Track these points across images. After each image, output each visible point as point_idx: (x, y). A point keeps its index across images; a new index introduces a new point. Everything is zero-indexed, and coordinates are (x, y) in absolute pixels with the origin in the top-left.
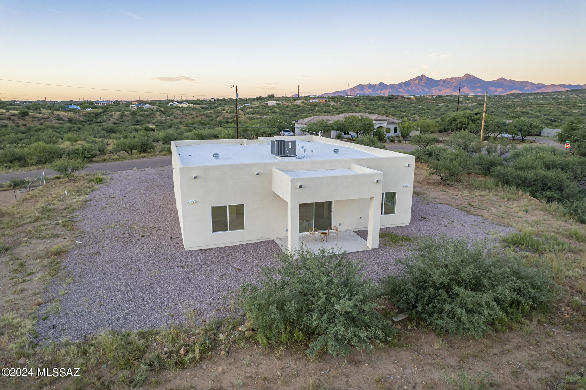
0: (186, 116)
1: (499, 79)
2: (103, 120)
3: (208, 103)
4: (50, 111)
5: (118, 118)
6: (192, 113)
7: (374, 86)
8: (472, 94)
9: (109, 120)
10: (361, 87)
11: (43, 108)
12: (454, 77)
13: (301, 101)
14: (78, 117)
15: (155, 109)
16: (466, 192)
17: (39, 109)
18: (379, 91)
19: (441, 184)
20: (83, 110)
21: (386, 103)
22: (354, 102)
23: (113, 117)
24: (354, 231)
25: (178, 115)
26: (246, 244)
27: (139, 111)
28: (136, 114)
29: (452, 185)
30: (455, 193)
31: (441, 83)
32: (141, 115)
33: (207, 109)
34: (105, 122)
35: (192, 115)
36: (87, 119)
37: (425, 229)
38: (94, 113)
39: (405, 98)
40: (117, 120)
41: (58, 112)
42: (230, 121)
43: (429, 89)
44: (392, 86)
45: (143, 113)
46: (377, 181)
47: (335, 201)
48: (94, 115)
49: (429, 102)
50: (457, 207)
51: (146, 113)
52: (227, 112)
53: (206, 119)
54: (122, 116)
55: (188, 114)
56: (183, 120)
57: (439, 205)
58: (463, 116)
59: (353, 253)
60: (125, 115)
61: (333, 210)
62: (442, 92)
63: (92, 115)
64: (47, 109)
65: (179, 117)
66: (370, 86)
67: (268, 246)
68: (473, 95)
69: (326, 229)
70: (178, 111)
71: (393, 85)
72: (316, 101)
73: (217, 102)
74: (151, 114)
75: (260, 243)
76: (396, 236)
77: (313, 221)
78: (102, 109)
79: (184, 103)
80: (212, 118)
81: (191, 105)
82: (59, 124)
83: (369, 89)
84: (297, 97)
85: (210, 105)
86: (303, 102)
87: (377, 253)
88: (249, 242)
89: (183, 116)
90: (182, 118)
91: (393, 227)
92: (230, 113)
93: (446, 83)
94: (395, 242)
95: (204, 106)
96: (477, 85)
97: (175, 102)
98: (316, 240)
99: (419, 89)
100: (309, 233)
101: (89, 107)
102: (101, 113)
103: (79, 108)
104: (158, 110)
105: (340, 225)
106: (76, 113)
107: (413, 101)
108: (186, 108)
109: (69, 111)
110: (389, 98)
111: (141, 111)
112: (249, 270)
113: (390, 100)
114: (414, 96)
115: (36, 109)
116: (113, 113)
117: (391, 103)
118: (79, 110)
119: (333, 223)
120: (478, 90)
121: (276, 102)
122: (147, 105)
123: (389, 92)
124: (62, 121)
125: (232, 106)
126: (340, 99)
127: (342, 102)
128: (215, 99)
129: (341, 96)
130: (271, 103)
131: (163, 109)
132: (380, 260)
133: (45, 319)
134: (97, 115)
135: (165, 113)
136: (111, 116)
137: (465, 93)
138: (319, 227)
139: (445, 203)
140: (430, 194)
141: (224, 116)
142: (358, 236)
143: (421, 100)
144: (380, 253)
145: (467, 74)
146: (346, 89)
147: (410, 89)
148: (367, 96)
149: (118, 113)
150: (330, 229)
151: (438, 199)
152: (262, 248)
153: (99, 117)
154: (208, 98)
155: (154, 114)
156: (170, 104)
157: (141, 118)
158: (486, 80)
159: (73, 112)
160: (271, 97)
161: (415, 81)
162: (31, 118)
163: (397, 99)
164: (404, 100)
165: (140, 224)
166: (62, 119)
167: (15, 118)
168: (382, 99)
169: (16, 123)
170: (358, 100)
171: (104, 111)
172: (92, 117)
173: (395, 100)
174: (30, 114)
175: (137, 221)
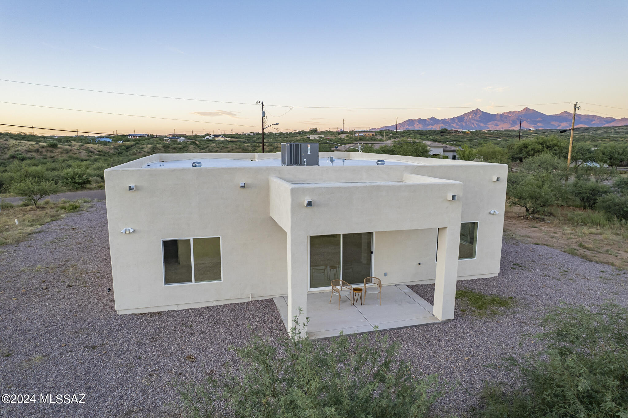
0: (221, 149)
1: (562, 113)
2: (133, 153)
3: (246, 137)
4: (80, 144)
5: (149, 151)
6: (228, 146)
7: (425, 120)
8: (532, 129)
9: (140, 153)
10: (410, 122)
11: (74, 140)
12: (512, 111)
13: (345, 135)
14: (108, 150)
15: (189, 142)
16: (568, 230)
17: (70, 141)
18: (431, 126)
19: (527, 218)
20: (114, 143)
21: (438, 138)
22: (403, 136)
23: (144, 150)
24: (408, 286)
26: (224, 306)
27: (172, 143)
28: (168, 147)
29: (543, 220)
30: (552, 229)
31: (498, 117)
32: (174, 148)
33: (244, 142)
34: (135, 154)
36: (118, 151)
37: (526, 284)
38: (125, 146)
39: (459, 132)
41: (89, 145)
43: (485, 124)
44: (444, 121)
45: (176, 146)
46: (453, 197)
47: (376, 232)
48: (125, 148)
49: (486, 137)
50: (563, 250)
51: (179, 146)
54: (154, 149)
55: (223, 147)
57: (535, 247)
58: (535, 143)
59: (407, 327)
60: (157, 148)
61: (374, 250)
62: (499, 126)
63: (123, 147)
64: (78, 142)
65: (214, 150)
66: (420, 121)
67: (260, 310)
68: (534, 129)
69: (361, 282)
70: (213, 145)
71: (445, 119)
72: (362, 134)
73: (256, 136)
74: (184, 147)
75: (249, 303)
76: (481, 297)
77: (339, 267)
78: (134, 142)
79: (221, 136)
81: (228, 139)
82: (88, 156)
83: (419, 124)
84: (341, 131)
85: (248, 138)
86: (347, 136)
87: (451, 328)
88: (229, 302)
89: (218, 149)
91: (472, 280)
93: (503, 117)
94: (480, 308)
95: (242, 140)
96: (537, 120)
97: (211, 136)
98: (344, 301)
99: (473, 124)
100: (331, 288)
101: (121, 140)
102: (132, 146)
103: (111, 141)
104: (192, 143)
105: (385, 275)
106: (107, 145)
107: (468, 135)
108: (223, 142)
109: (100, 143)
110: (442, 132)
111: (174, 144)
112: (210, 359)
113: (442, 134)
114: (469, 130)
115: (67, 142)
116: (145, 146)
117: (444, 137)
118: (110, 143)
119: (374, 273)
120: (539, 124)
121: (318, 136)
122: (182, 138)
123: (441, 127)
124: (91, 154)
126: (388, 133)
127: (391, 136)
128: (254, 133)
129: (389, 130)
130: (312, 137)
131: (197, 142)
132: (460, 343)
134: (128, 148)
135: (199, 147)
136: (142, 148)
137: (524, 128)
138: (349, 279)
139: (542, 244)
140: (517, 231)
142: (415, 295)
143: (477, 134)
144: (458, 329)
145: (527, 108)
146: (395, 124)
147: (464, 124)
148: (417, 131)
149: (150, 146)
150: (369, 281)
151: (529, 237)
152: (247, 315)
153: (130, 150)
154: (247, 132)
155: (187, 147)
156: (206, 137)
157: (174, 151)
158: (548, 114)
159: (104, 144)
160: (314, 131)
161: (469, 115)
162: (60, 150)
163: (450, 133)
164: (458, 134)
165: (81, 267)
166: (91, 152)
167: (44, 150)
168: (434, 133)
169: (44, 155)
170: (408, 134)
171: (136, 144)
172: (123, 149)
173: (449, 134)
174: (59, 146)
175: (81, 262)
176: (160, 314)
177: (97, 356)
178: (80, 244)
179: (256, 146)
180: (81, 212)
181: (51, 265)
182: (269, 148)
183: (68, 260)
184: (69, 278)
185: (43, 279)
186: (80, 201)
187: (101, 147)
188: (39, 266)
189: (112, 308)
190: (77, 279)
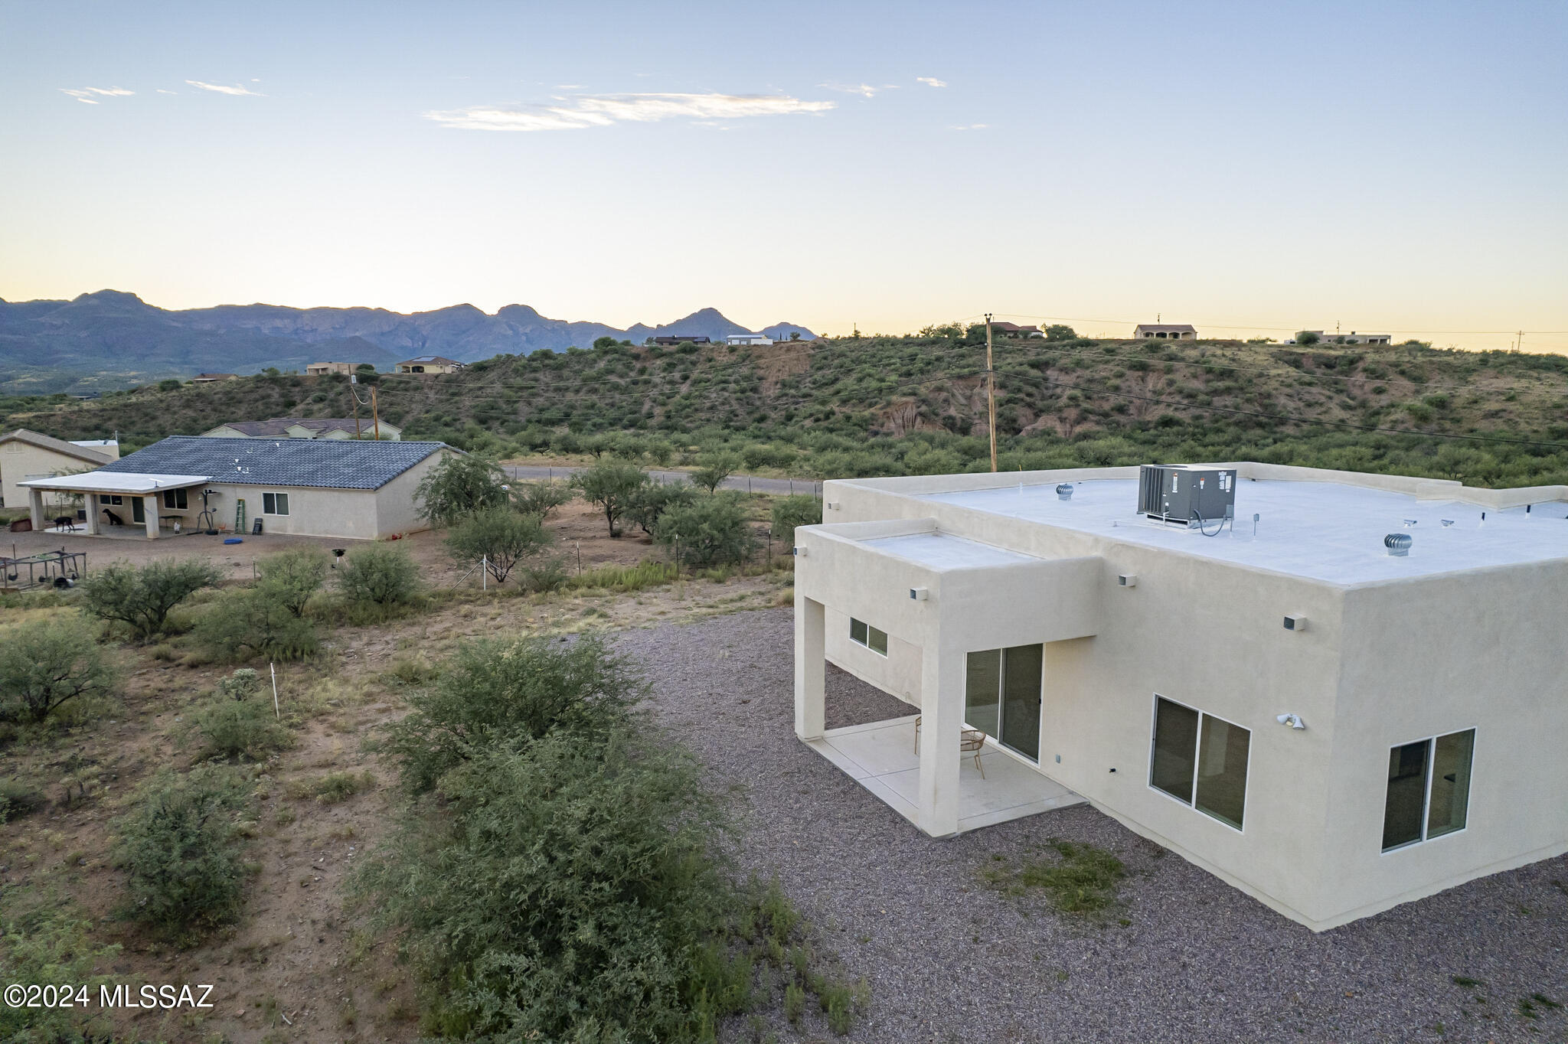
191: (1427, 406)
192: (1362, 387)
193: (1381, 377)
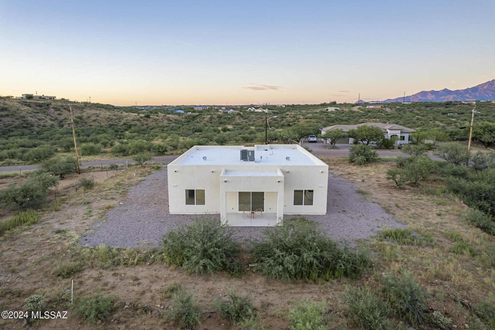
0: (258, 119)
2: (197, 121)
4: (164, 114)
5: (208, 120)
6: (263, 117)
7: (438, 92)
9: (201, 121)
10: (424, 93)
11: (160, 112)
14: (181, 119)
15: (236, 113)
17: (157, 113)
18: (443, 97)
20: (185, 114)
22: (409, 108)
23: (204, 119)
25: (252, 119)
26: (205, 214)
27: (223, 114)
28: (221, 117)
32: (225, 118)
34: (199, 123)
35: (262, 118)
36: (187, 120)
38: (192, 116)
39: (464, 104)
40: (207, 122)
41: (169, 115)
42: (291, 124)
44: (457, 92)
45: (226, 116)
46: (279, 182)
51: (229, 116)
52: (290, 117)
53: (273, 122)
54: (211, 118)
55: (259, 118)
56: (255, 122)
60: (214, 118)
63: (191, 117)
64: (162, 113)
65: (252, 120)
66: (433, 92)
69: (260, 211)
70: (253, 116)
72: (372, 107)
73: (287, 108)
74: (232, 117)
75: (215, 215)
79: (260, 108)
80: (277, 122)
81: (266, 111)
82: (168, 124)
83: (432, 95)
84: (357, 104)
85: (280, 110)
86: (359, 108)
88: (208, 213)
89: (255, 119)
90: (255, 121)
92: (292, 118)
95: (275, 111)
97: (253, 107)
100: (243, 212)
101: (189, 112)
102: (197, 116)
103: (183, 112)
104: (238, 114)
106: (180, 116)
107: (472, 106)
108: (260, 113)
109: (176, 114)
110: (447, 104)
113: (447, 106)
114: (476, 102)
115: (156, 113)
116: (205, 116)
117: (447, 109)
118: (183, 114)
121: (335, 108)
122: (231, 110)
124: (170, 122)
125: (297, 111)
126: (396, 106)
127: (398, 108)
128: (285, 105)
129: (399, 102)
130: (331, 109)
131: (242, 113)
133: (85, 236)
134: (194, 117)
135: (242, 117)
136: (204, 118)
138: (254, 209)
141: (287, 120)
148: (425, 102)
149: (209, 116)
150: (263, 211)
153: (195, 119)
154: (280, 104)
155: (235, 117)
156: (249, 109)
157: (225, 120)
159: (178, 115)
160: (334, 104)
162: (151, 120)
163: (455, 105)
164: (463, 106)
165: (160, 197)
166: (171, 121)
167: (142, 119)
168: (439, 105)
169: (142, 123)
170: (414, 106)
171: (200, 114)
172: (191, 119)
173: (453, 106)
174: (151, 116)
175: (160, 195)
176: (184, 215)
177: (162, 224)
178: (160, 187)
179: (283, 118)
180: (161, 170)
181: (149, 195)
182: (293, 119)
183: (155, 194)
184: (155, 201)
185: (147, 200)
186: (161, 164)
187: (176, 117)
188: (145, 195)
189: (169, 212)
190: (158, 201)
191: (77, 119)
192: (54, 113)
193: (59, 110)
